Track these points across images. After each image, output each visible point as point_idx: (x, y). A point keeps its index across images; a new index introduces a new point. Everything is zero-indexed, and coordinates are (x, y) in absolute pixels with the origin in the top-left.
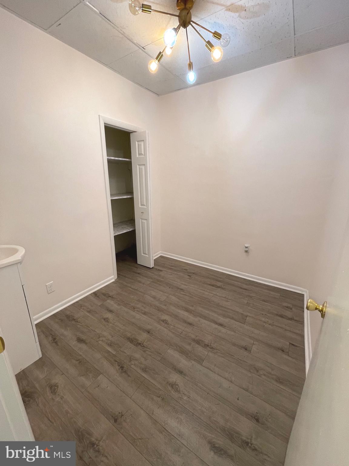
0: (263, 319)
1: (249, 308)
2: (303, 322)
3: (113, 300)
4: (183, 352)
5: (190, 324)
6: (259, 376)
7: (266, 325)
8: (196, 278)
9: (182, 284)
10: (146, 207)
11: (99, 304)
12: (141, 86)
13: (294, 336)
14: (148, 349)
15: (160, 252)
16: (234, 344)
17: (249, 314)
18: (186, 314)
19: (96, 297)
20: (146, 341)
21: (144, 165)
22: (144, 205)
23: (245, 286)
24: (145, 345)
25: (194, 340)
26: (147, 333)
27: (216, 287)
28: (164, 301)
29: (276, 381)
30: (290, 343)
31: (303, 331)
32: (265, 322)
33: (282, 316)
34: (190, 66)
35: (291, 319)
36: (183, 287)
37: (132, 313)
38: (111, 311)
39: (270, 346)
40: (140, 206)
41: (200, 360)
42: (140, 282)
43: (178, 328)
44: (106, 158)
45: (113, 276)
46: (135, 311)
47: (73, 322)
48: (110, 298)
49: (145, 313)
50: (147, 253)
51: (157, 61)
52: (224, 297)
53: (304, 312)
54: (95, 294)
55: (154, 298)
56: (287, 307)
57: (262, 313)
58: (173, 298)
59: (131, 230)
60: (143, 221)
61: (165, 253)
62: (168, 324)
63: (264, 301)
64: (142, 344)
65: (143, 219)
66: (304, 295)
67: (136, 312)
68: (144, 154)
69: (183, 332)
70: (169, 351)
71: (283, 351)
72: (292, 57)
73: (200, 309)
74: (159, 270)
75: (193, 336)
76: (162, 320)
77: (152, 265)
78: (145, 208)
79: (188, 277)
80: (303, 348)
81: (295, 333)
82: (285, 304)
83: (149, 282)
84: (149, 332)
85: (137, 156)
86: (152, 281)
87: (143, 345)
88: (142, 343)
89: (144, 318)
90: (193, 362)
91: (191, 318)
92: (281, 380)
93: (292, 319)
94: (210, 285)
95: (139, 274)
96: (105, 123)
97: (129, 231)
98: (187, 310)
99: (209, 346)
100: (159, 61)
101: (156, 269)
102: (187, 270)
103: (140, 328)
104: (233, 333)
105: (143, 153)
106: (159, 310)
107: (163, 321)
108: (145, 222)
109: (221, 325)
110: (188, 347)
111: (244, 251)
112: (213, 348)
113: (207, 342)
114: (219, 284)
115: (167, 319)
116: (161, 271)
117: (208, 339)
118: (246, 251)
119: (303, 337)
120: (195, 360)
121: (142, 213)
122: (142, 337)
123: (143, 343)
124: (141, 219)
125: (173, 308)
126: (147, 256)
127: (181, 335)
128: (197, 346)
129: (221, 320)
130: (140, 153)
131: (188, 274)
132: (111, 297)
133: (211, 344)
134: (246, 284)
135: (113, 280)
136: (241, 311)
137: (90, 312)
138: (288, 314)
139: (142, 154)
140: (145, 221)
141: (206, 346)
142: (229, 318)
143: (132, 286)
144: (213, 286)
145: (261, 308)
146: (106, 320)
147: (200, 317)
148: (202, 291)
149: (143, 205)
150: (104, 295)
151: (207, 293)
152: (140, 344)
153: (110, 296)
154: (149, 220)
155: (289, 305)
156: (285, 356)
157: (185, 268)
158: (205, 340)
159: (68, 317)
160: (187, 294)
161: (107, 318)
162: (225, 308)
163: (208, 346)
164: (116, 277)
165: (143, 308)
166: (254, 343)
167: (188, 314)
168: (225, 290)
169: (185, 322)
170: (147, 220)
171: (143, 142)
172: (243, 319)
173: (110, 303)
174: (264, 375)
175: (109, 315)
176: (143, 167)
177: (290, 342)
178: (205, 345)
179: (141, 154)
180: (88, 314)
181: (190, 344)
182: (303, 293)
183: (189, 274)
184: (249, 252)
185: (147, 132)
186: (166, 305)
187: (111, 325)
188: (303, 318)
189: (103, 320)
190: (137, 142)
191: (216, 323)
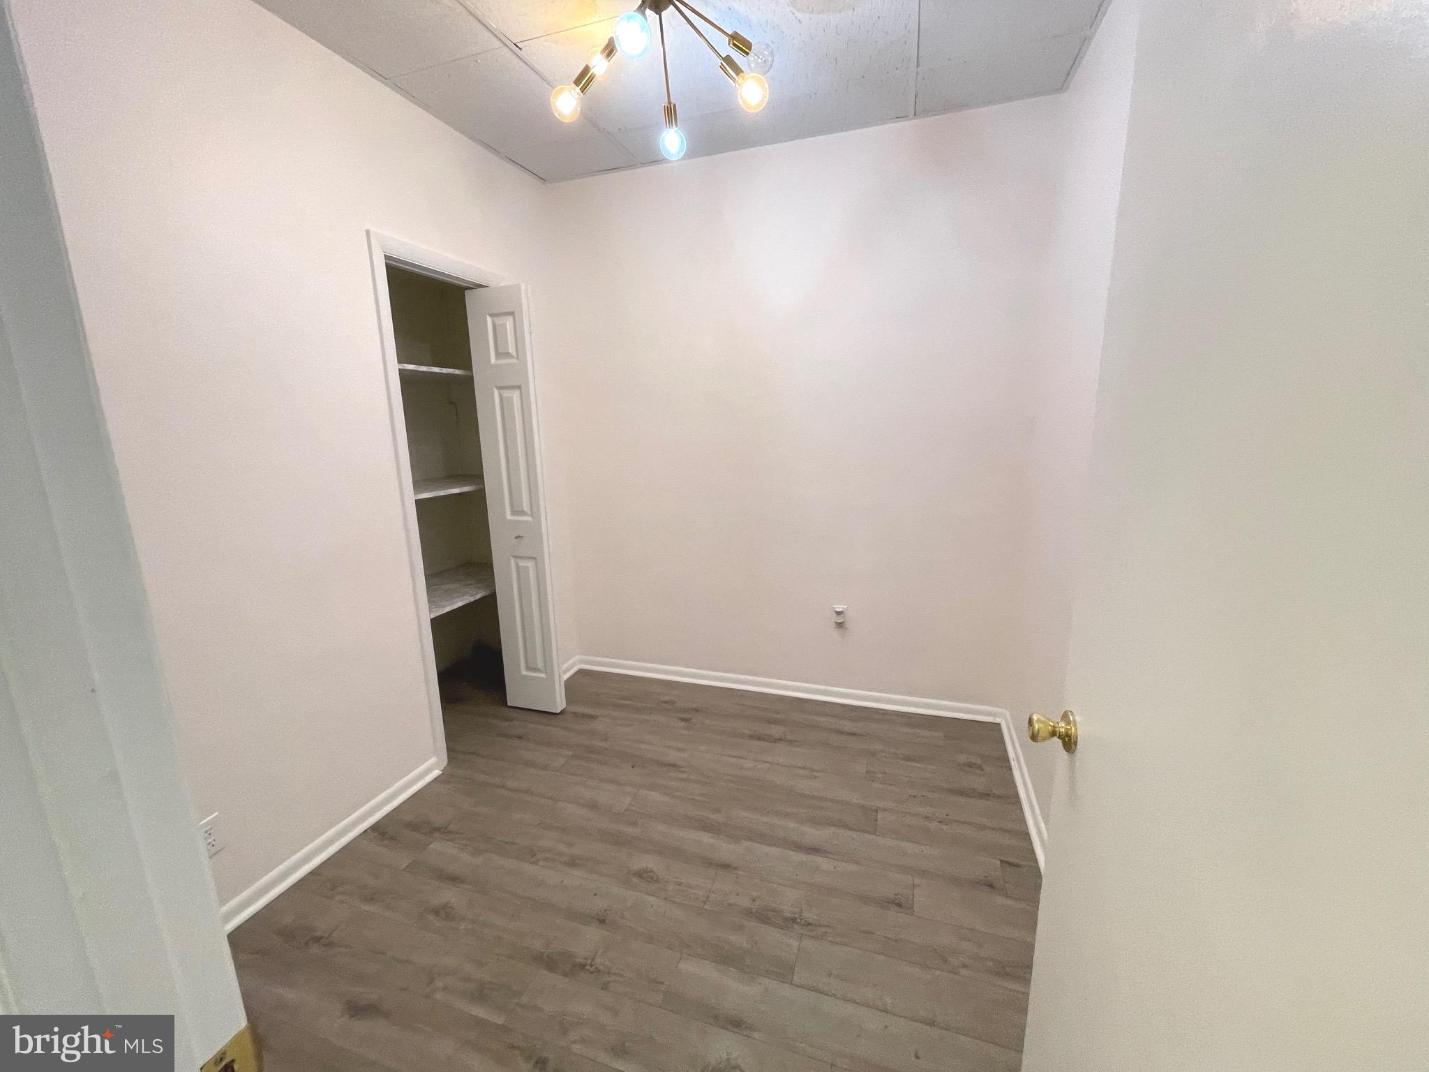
0: (920, 810)
1: (876, 785)
2: (1016, 796)
3: (452, 840)
4: (727, 958)
5: (726, 866)
6: (951, 972)
7: (933, 826)
8: (707, 722)
9: (669, 747)
10: (530, 519)
11: (404, 861)
12: (496, 151)
13: (1007, 840)
14: (613, 978)
15: (577, 658)
16: (865, 899)
17: (881, 804)
18: (706, 838)
19: (386, 842)
20: (600, 952)
21: (519, 387)
22: (523, 513)
23: (848, 726)
24: (601, 967)
25: (748, 913)
26: (598, 923)
27: (772, 742)
28: (627, 810)
29: (998, 974)
30: (1002, 861)
31: (1023, 821)
32: (927, 818)
33: (962, 793)
34: (671, 112)
35: (986, 795)
36: (673, 756)
37: (530, 869)
38: (455, 879)
39: (956, 881)
40: (509, 517)
41: (783, 971)
42: (531, 764)
43: (691, 888)
44: (394, 367)
45: (433, 760)
46: (539, 860)
47: (315, 950)
48: (437, 834)
49: (573, 863)
50: (540, 664)
51: (578, 89)
52: (800, 768)
53: (1011, 769)
54: (379, 830)
55: (593, 806)
56: (970, 765)
57: (913, 792)
58: (655, 796)
59: (478, 597)
60: (522, 563)
61: (591, 658)
62: (657, 881)
63: (908, 758)
64: (591, 966)
65: (521, 558)
66: (999, 724)
67: (541, 863)
68: (515, 356)
69: (712, 895)
70: (683, 966)
71: (991, 886)
72: (907, 116)
73: (743, 816)
74: (584, 716)
75: (744, 902)
76: (634, 874)
77: (559, 703)
78: (528, 522)
79: (683, 724)
80: (1035, 866)
81: (1007, 831)
82: (963, 758)
83: (562, 761)
84: (602, 922)
85: (493, 360)
86: (570, 753)
87: (592, 969)
88: (589, 961)
89: (576, 877)
90: (766, 981)
91: (725, 849)
92: (1008, 969)
93: (989, 795)
94: (751, 737)
95: (520, 738)
96: (386, 257)
97: (472, 599)
98: (706, 826)
99: (798, 920)
100: (583, 90)
101: (575, 714)
102: (673, 703)
103: (573, 915)
104: (852, 867)
105: (512, 350)
106: (618, 841)
107: (640, 874)
108: (528, 567)
109: (814, 850)
110: (740, 940)
111: (834, 625)
112: (809, 924)
113: (787, 910)
114: (776, 731)
115: (650, 865)
116: (592, 717)
117: (788, 901)
118: (840, 625)
119: (1026, 836)
120: (768, 974)
121: (516, 538)
122: (588, 941)
123: (593, 960)
124: (515, 557)
125: (662, 828)
126: (543, 675)
127: (706, 907)
128: (763, 928)
129: (813, 834)
130: (500, 351)
131: (680, 715)
132: (443, 831)
133: (801, 913)
134: (851, 720)
135: (436, 773)
136: (855, 798)
137: (372, 899)
138: (977, 782)
139: (509, 353)
140: (530, 564)
141: (790, 922)
142: (829, 825)
143: (508, 783)
144: (760, 738)
145: (906, 779)
146: (444, 912)
147: (750, 839)
148: (733, 760)
149: (517, 511)
150: (413, 826)
151: (749, 764)
152: (583, 966)
153: (438, 829)
154: (543, 560)
155: (974, 759)
156: (1000, 900)
157: (667, 698)
158: (780, 906)
159: (287, 935)
160: (693, 777)
161: (445, 906)
162: (813, 798)
163: (794, 920)
164: (445, 762)
165: (563, 848)
166: (917, 881)
167: (712, 837)
168: (798, 746)
169: (708, 863)
170: (535, 559)
171: (511, 318)
172: (868, 821)
173: (442, 850)
174: (965, 966)
175: (448, 895)
176: (515, 395)
177: (1002, 858)
178: (786, 919)
179: (507, 355)
180: (366, 907)
181: (740, 928)
182: (998, 720)
183: (684, 716)
184: (847, 626)
185: (523, 287)
186: (635, 824)
187: (463, 926)
188: (1015, 787)
189: (431, 917)
190: (489, 319)
191: (799, 847)
